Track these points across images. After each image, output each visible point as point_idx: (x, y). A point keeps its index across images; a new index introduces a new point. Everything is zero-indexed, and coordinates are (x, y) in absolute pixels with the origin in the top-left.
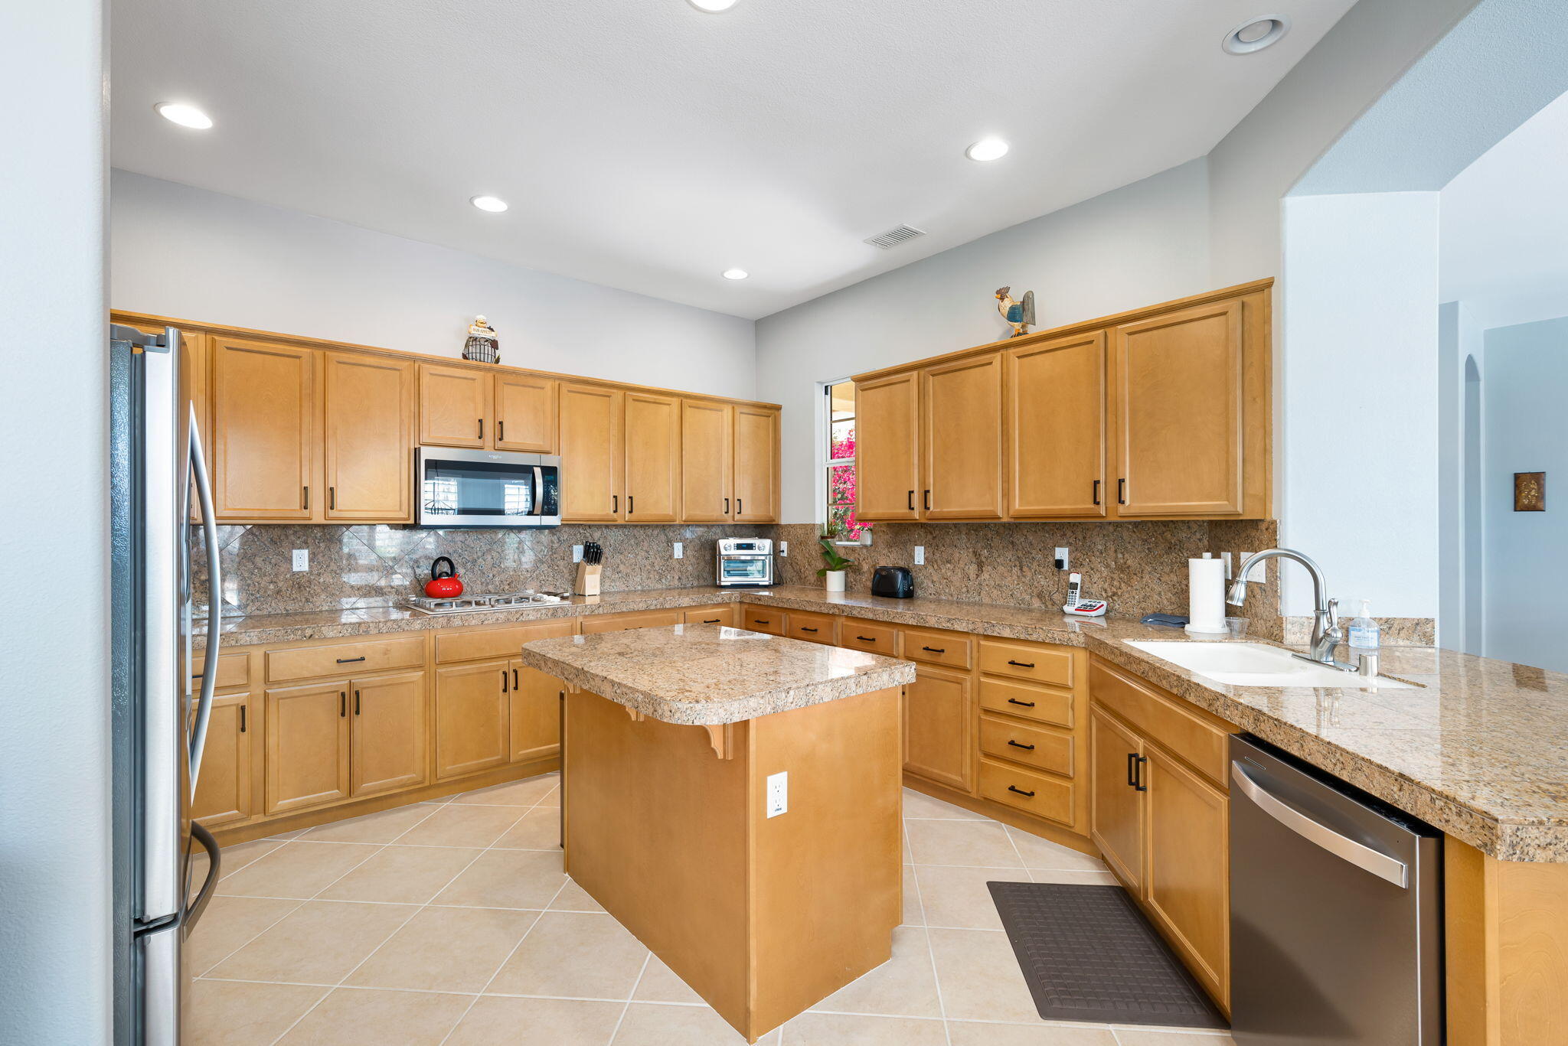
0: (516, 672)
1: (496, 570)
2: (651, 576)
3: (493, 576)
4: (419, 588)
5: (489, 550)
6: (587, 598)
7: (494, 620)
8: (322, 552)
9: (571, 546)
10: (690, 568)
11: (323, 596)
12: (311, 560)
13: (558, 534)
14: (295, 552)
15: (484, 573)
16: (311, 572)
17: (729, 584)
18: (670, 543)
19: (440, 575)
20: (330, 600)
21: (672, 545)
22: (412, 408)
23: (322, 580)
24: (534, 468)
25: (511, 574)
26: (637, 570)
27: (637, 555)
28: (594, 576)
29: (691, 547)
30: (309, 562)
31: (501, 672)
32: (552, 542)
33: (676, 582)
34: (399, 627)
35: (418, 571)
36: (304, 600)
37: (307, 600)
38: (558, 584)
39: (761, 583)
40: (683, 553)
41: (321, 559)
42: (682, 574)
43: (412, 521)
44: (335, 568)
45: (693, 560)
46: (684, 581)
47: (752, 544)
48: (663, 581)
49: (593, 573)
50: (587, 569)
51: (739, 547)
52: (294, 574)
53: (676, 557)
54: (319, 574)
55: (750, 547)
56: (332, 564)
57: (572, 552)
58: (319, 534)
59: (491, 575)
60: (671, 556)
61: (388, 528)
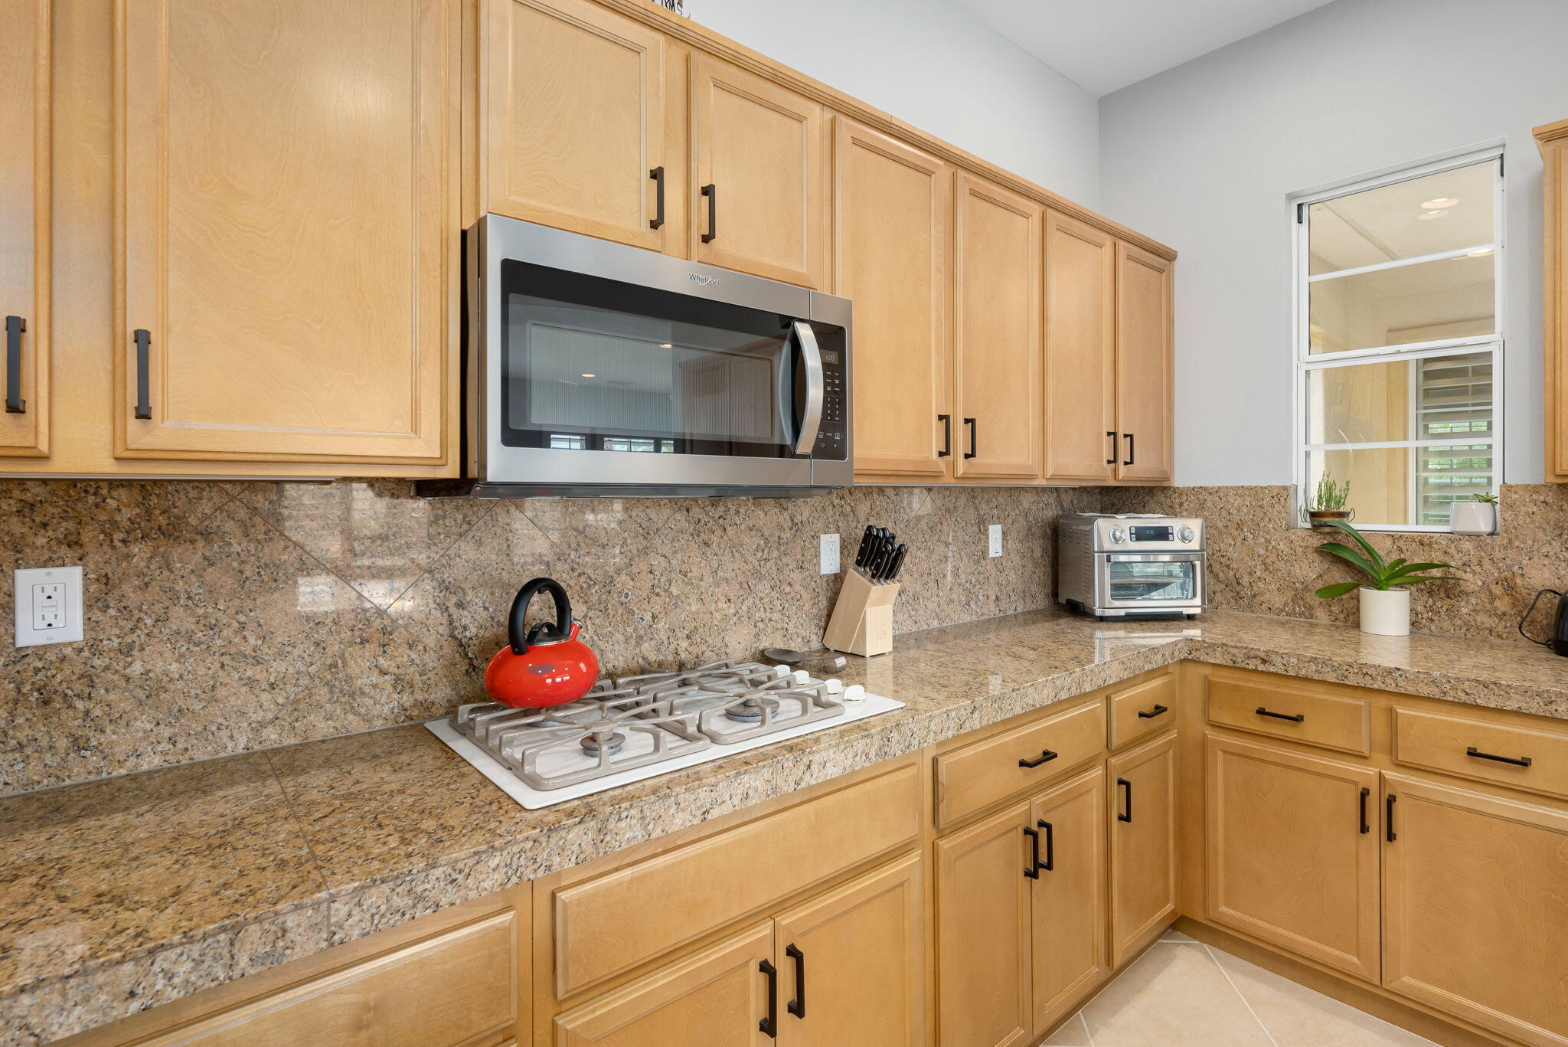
0: (792, 952)
1: (659, 601)
2: (955, 596)
3: (654, 617)
4: (463, 666)
5: (645, 552)
6: (869, 661)
7: (736, 800)
8: (140, 574)
9: (815, 537)
10: (1012, 577)
11: (143, 723)
12: (93, 603)
13: (790, 505)
14: (27, 580)
15: (631, 612)
16: (93, 645)
17: (1122, 613)
18: (982, 525)
19: (533, 635)
20: (167, 732)
21: (986, 530)
22: (455, 100)
23: (137, 668)
24: (798, 325)
25: (694, 608)
26: (932, 584)
27: (931, 552)
28: (880, 608)
29: (1014, 534)
30: (88, 607)
31: (754, 967)
32: (781, 528)
33: (992, 607)
34: (420, 898)
35: (464, 618)
36: (63, 743)
37: (79, 745)
38: (791, 626)
39: (1186, 611)
40: (1003, 547)
41: (133, 598)
42: (1000, 591)
43: (451, 471)
44: (189, 624)
45: (1016, 559)
46: (1004, 604)
47: (1166, 528)
48: (973, 605)
49: (880, 602)
50: (872, 594)
51: (1141, 535)
52: (22, 654)
53: (992, 554)
54: (127, 650)
55: (1162, 534)
56: (177, 612)
57: (817, 548)
58: (127, 513)
59: (648, 617)
60: (985, 552)
61: (370, 494)
